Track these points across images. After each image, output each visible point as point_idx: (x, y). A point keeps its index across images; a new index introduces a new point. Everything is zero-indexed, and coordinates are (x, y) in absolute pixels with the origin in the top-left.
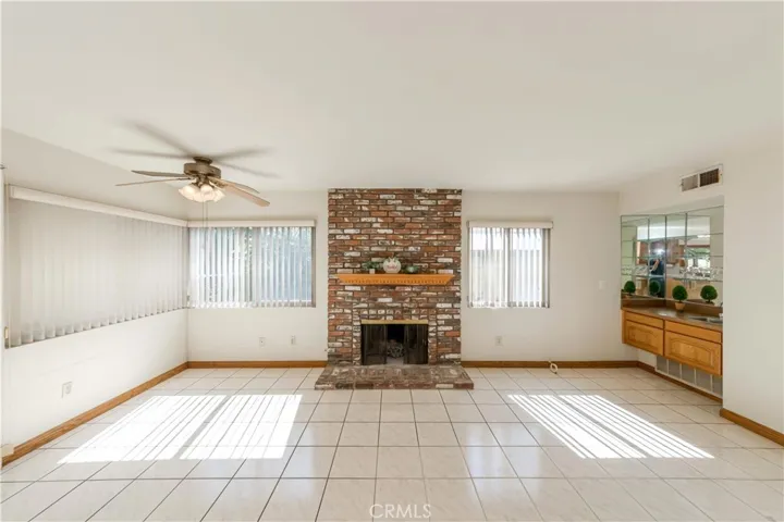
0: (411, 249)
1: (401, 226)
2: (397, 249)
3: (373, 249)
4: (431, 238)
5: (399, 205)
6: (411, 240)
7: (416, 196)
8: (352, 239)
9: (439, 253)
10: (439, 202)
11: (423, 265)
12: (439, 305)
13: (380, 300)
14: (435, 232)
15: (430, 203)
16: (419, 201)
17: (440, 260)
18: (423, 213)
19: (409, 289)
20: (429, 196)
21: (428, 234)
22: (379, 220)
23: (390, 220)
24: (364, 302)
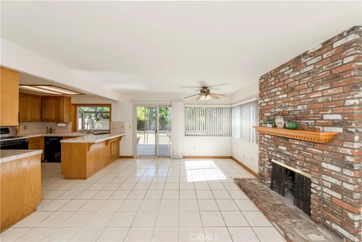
0: (299, 108)
1: (292, 89)
2: (290, 109)
3: (277, 110)
4: (316, 95)
5: (291, 73)
6: (299, 100)
7: (303, 60)
8: (267, 105)
9: (325, 109)
10: (325, 56)
11: (310, 122)
12: (324, 165)
13: (280, 147)
14: (321, 88)
15: (314, 61)
16: (305, 63)
17: (326, 117)
18: (309, 73)
19: (298, 143)
20: (314, 54)
21: (313, 92)
22: (280, 89)
23: (285, 87)
24: (272, 147)
